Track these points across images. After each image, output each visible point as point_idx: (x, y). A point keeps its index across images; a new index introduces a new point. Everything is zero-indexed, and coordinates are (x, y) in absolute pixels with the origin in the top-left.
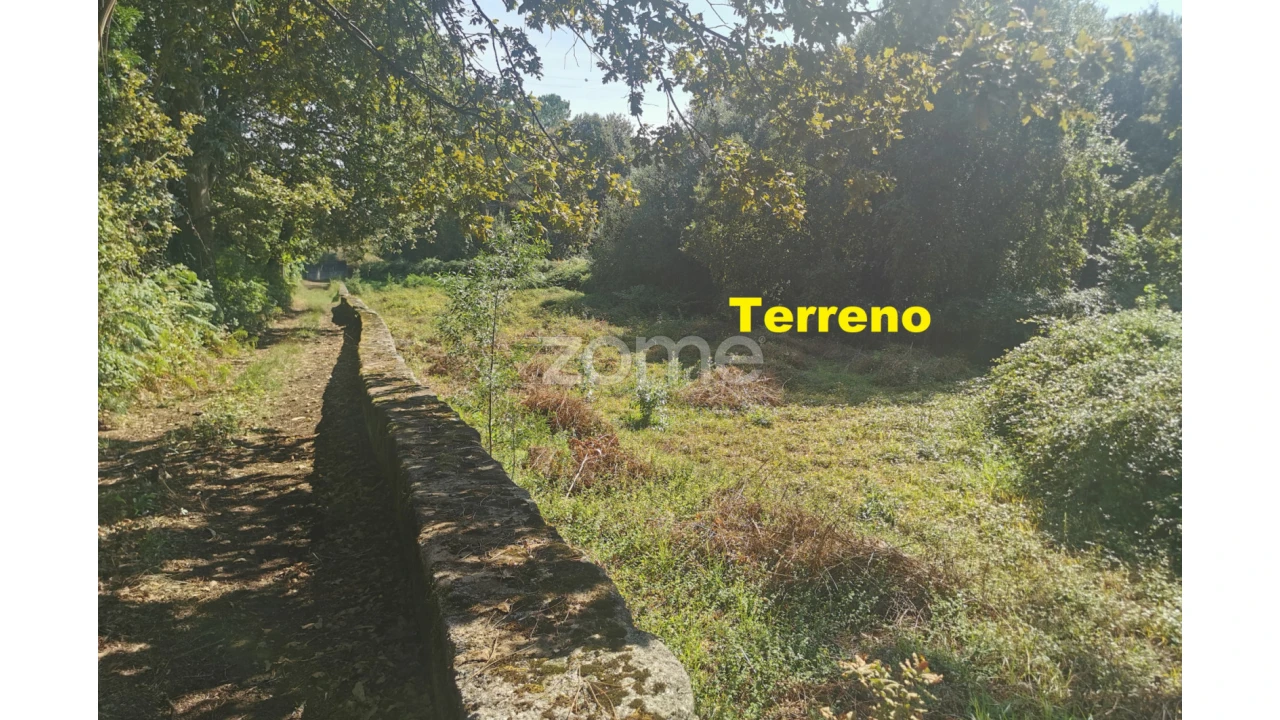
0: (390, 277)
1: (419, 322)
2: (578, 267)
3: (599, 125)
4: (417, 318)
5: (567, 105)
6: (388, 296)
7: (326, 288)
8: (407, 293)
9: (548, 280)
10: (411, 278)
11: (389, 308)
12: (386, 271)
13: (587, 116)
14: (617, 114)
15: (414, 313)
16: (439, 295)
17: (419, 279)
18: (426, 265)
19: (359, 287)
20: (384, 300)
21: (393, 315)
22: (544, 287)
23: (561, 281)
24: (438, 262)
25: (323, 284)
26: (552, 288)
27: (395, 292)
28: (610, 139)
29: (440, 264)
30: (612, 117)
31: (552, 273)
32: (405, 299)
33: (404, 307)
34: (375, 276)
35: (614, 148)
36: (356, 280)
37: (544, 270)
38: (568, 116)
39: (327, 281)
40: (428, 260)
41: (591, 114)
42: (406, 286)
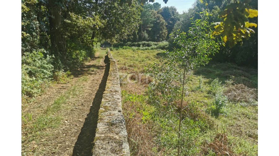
0: (120, 47)
1: (127, 59)
2: (164, 44)
3: (169, 9)
4: (126, 58)
5: (160, 5)
6: (119, 51)
7: (105, 49)
8: (123, 50)
9: (157, 47)
10: (124, 47)
11: (119, 55)
12: (118, 45)
13: (165, 7)
14: (173, 6)
15: (125, 56)
16: (131, 51)
17: (126, 47)
18: (128, 44)
19: (113, 49)
20: (118, 52)
21: (120, 57)
22: (156, 49)
23: (160, 47)
24: (131, 43)
25: (105, 48)
26: (158, 49)
27: (121, 50)
28: (171, 13)
29: (131, 44)
30: (172, 7)
31: (158, 46)
32: (123, 52)
33: (123, 54)
34: (116, 46)
35: (172, 15)
36: (112, 48)
37: (155, 45)
38: (160, 7)
39: (106, 47)
40: (128, 42)
41: (166, 7)
42: (123, 49)
